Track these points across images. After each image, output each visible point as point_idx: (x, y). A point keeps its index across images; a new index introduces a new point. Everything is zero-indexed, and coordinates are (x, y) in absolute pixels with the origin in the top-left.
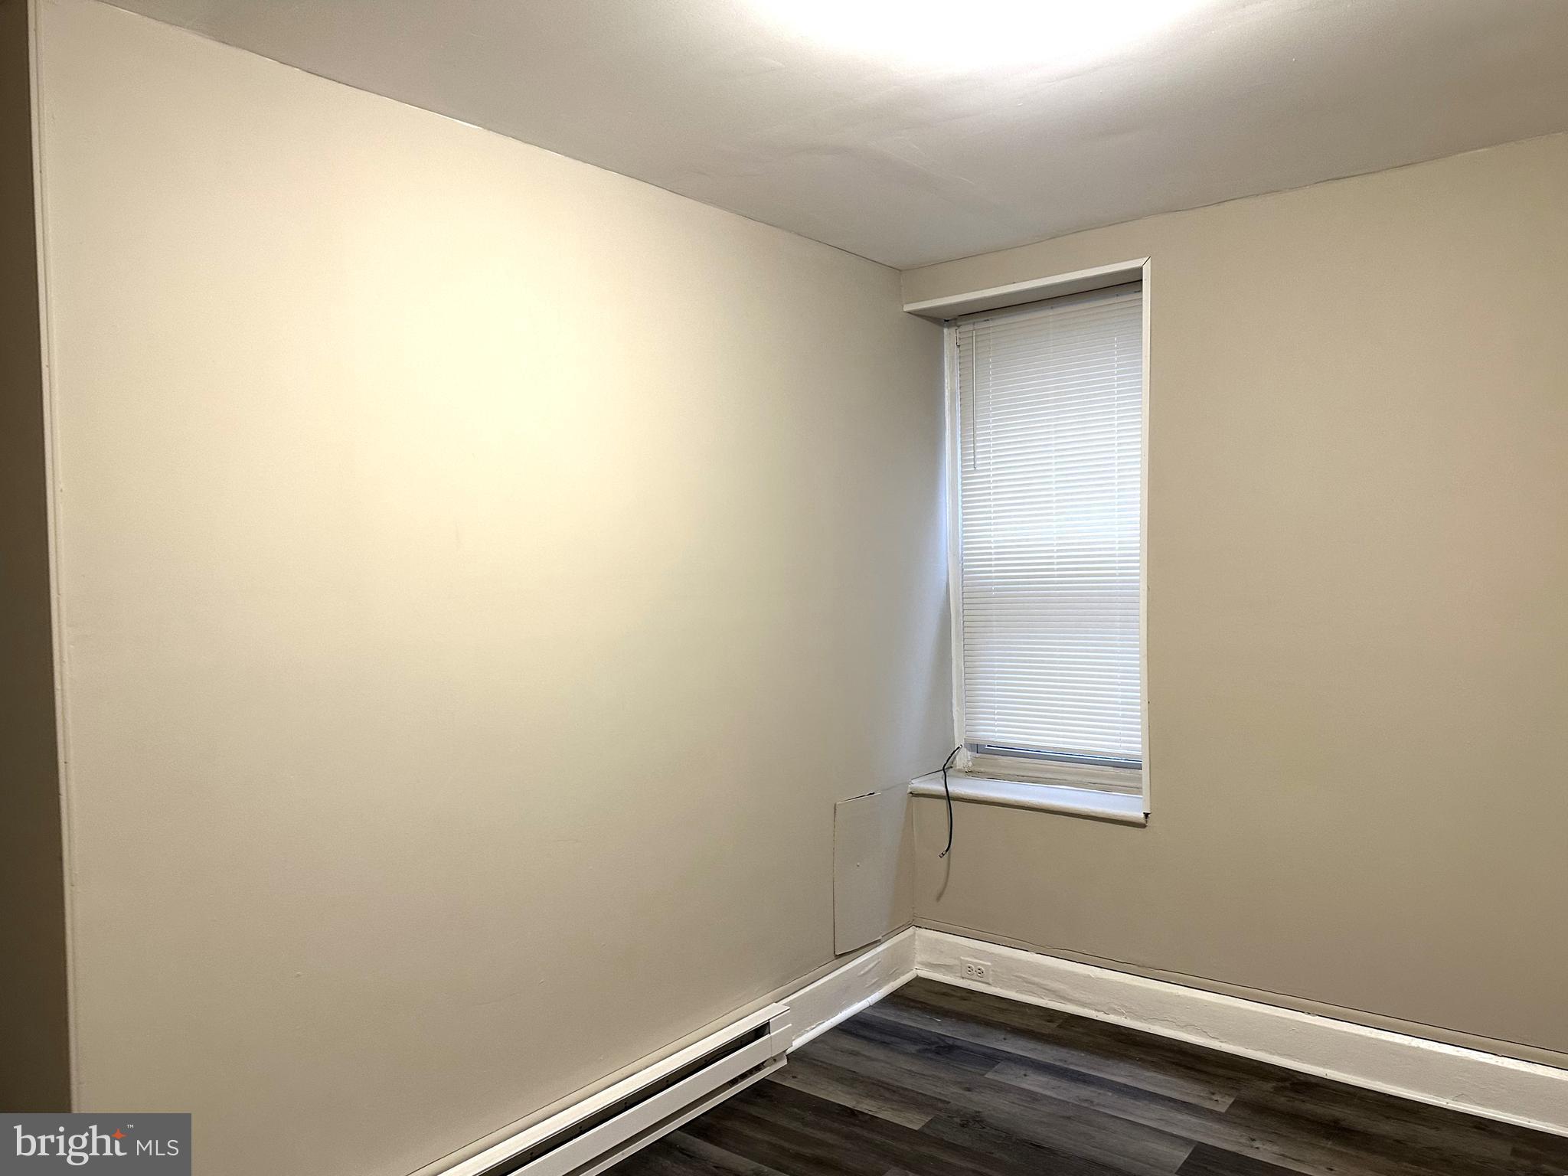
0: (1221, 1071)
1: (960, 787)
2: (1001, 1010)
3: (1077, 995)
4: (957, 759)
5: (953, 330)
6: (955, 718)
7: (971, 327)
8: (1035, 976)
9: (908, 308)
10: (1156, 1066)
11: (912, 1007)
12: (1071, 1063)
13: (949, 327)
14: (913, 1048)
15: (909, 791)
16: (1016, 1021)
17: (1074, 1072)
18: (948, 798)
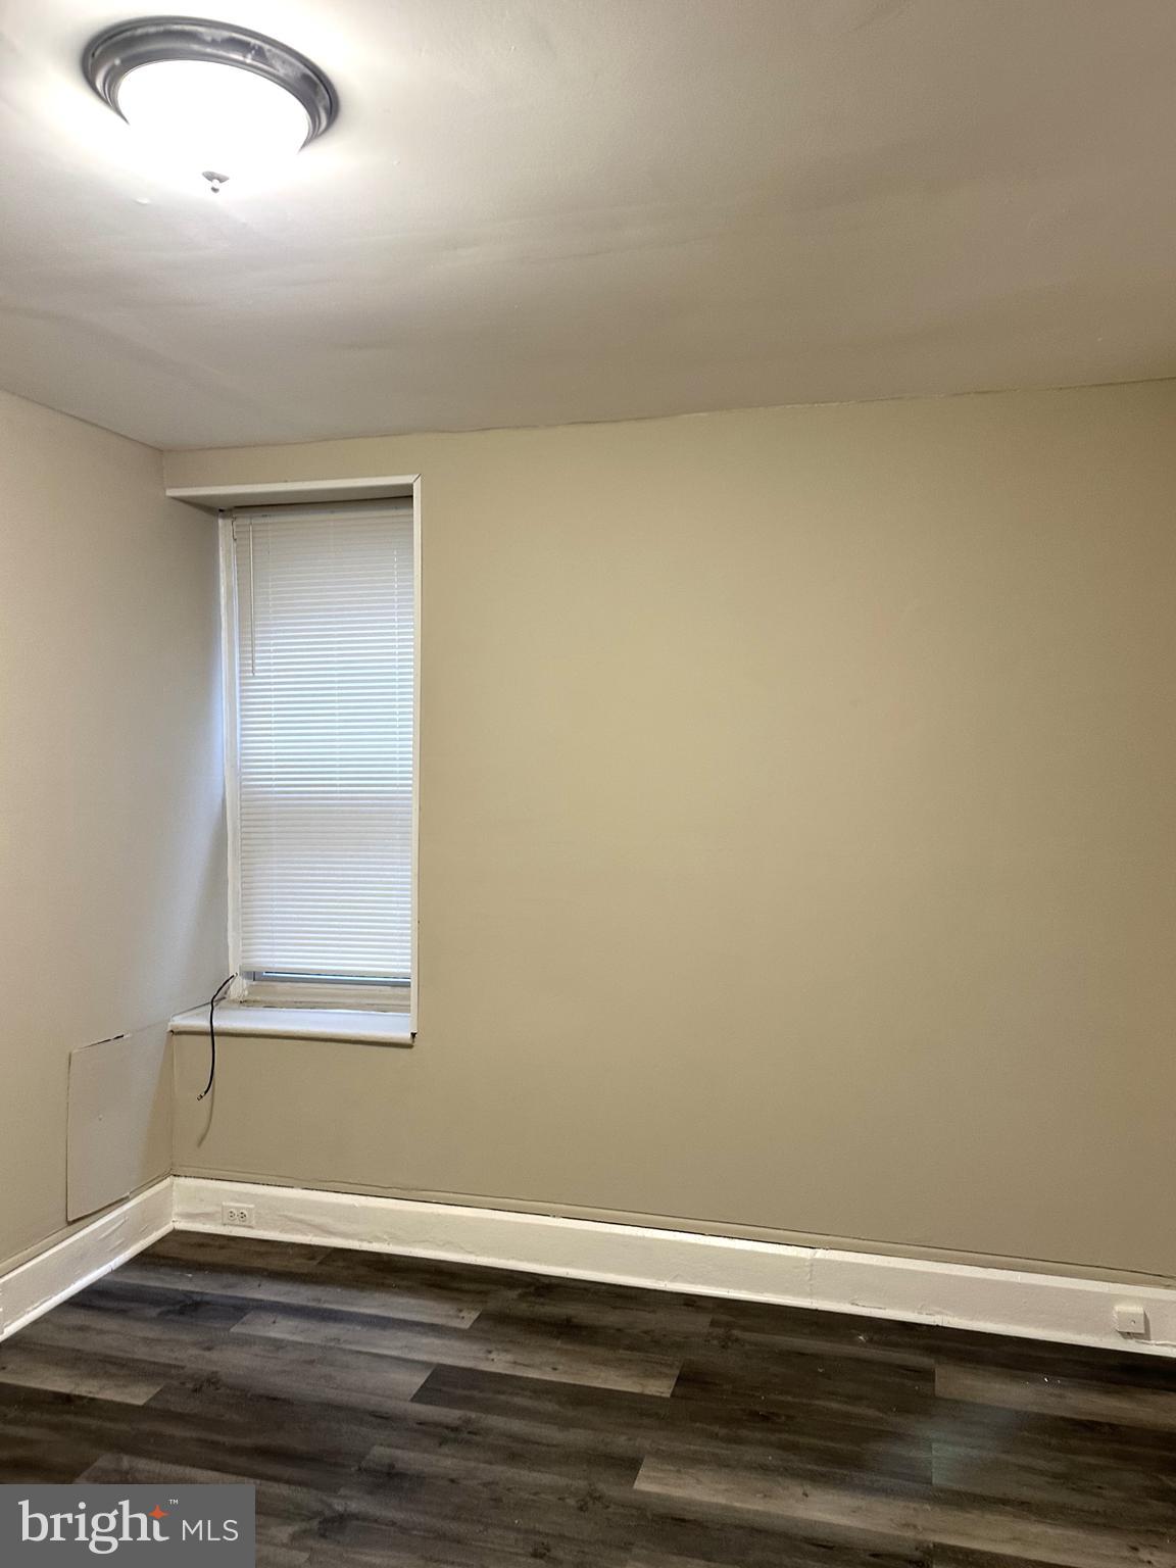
0: (472, 1286)
1: (226, 1021)
2: (260, 1254)
3: (342, 1227)
4: (232, 987)
5: (229, 521)
6: (230, 945)
7: (247, 521)
8: (301, 1212)
9: (170, 493)
10: (411, 1291)
11: (162, 1265)
12: (325, 1302)
13: (224, 517)
14: (154, 1312)
15: (169, 1029)
16: (276, 1264)
17: (326, 1310)
18: (212, 1033)
